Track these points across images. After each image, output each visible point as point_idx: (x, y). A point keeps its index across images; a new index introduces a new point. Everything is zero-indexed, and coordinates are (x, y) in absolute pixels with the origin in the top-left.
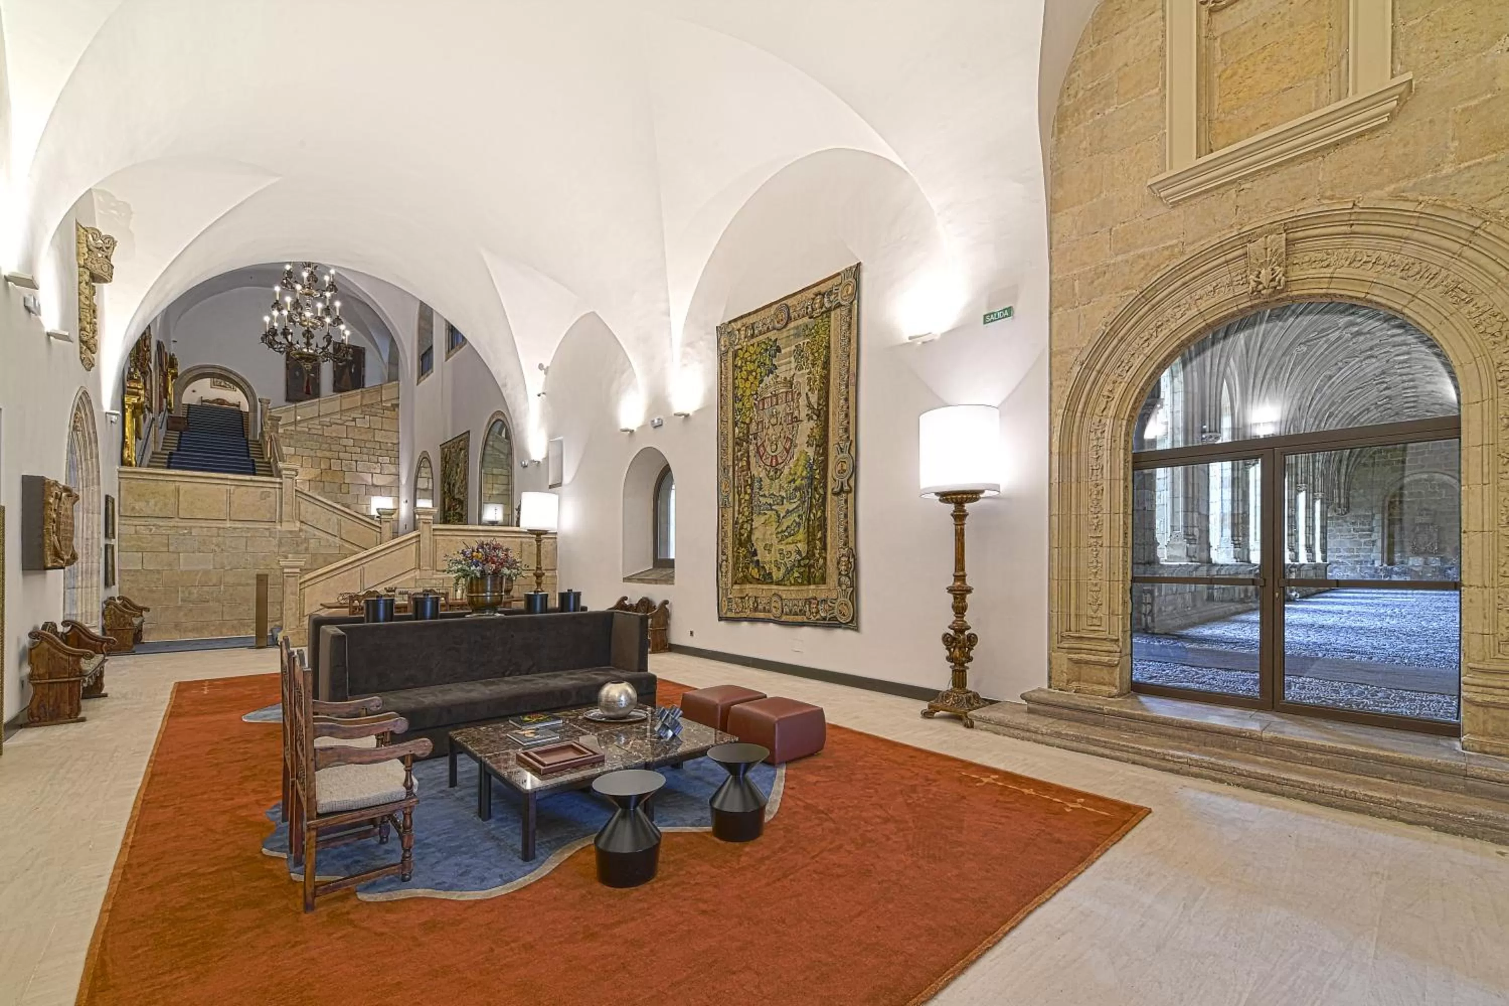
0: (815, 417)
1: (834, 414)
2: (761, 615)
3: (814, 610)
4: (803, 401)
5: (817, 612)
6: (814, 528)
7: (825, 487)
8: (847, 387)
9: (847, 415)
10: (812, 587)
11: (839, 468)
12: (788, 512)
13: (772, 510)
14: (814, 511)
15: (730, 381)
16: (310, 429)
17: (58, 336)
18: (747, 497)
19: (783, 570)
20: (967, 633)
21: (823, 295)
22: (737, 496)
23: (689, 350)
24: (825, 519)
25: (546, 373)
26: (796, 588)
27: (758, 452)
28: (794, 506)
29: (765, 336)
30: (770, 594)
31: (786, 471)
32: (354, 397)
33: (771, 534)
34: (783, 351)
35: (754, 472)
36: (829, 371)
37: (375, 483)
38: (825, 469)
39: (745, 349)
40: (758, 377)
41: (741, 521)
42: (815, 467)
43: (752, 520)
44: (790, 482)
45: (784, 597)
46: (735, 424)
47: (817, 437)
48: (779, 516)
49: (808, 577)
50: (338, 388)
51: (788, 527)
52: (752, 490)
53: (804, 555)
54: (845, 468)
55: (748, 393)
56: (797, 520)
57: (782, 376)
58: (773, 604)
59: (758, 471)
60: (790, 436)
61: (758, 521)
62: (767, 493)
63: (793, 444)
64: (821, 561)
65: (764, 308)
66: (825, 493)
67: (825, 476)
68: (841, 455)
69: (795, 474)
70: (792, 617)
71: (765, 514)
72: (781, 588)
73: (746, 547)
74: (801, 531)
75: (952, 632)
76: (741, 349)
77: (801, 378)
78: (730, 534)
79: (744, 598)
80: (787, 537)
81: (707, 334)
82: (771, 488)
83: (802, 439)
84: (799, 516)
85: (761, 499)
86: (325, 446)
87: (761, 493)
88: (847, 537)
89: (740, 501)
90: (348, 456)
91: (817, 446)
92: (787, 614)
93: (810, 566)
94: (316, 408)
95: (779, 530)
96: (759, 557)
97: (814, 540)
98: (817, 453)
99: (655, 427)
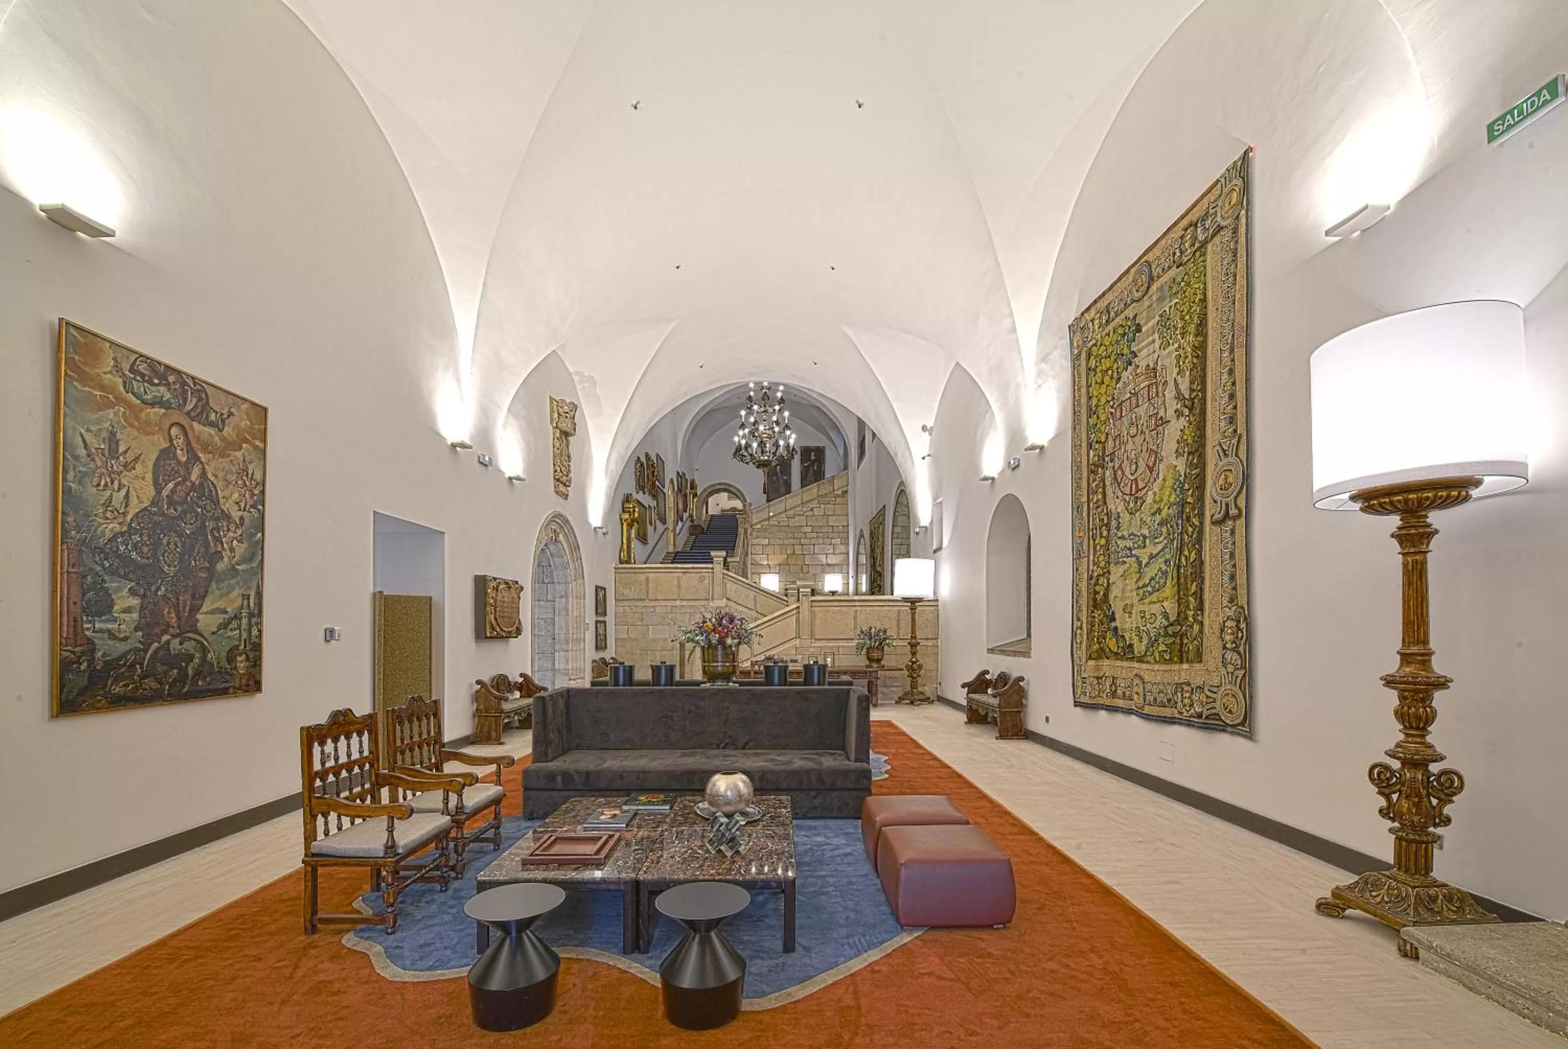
0: (1186, 412)
1: (1214, 399)
2: (1120, 703)
3: (1187, 701)
4: (1170, 393)
5: (1191, 705)
6: (1186, 578)
7: (1201, 515)
8: (1232, 351)
9: (1232, 397)
10: (1185, 666)
11: (1221, 482)
12: (1152, 557)
13: (1132, 556)
14: (1186, 553)
15: (1084, 390)
16: (779, 522)
17: (518, 479)
18: (1103, 542)
19: (1145, 642)
20: (1434, 768)
21: (1196, 225)
22: (1091, 541)
23: (1043, 366)
24: (1202, 563)
25: (930, 435)
26: (1165, 667)
27: (1115, 478)
28: (1160, 547)
29: (1123, 316)
30: (1131, 675)
31: (1149, 500)
32: (813, 489)
33: (1132, 591)
34: (1144, 329)
35: (1112, 507)
36: (1206, 337)
37: (829, 562)
38: (1200, 487)
39: (1099, 344)
40: (1115, 375)
41: (1095, 574)
42: (1186, 486)
43: (1109, 572)
44: (1154, 514)
45: (1147, 679)
46: (1090, 446)
47: (1190, 441)
48: (1140, 564)
49: (1180, 650)
50: (804, 483)
51: (1152, 579)
52: (1109, 531)
53: (1172, 619)
54: (1230, 480)
55: (1103, 400)
56: (1164, 568)
57: (1143, 364)
58: (1135, 689)
59: (1116, 505)
60: (1154, 448)
61: (1116, 573)
62: (1125, 533)
63: (1158, 459)
64: (1196, 628)
65: (1120, 279)
66: (1202, 523)
67: (1201, 499)
68: (1225, 461)
69: (1162, 500)
70: (1158, 709)
71: (1125, 562)
72: (1144, 666)
73: (1102, 610)
74: (1168, 582)
75: (1396, 765)
76: (1095, 345)
77: (1168, 358)
78: (1085, 593)
79: (1101, 678)
80: (1151, 594)
81: (1060, 339)
82: (1130, 525)
83: (1169, 447)
84: (1166, 562)
85: (1119, 542)
86: (790, 535)
87: (1120, 534)
88: (1235, 589)
89: (1095, 548)
90: (807, 541)
91: (1189, 454)
92: (1150, 704)
93: (1182, 636)
94: (783, 504)
95: (1140, 584)
96: (1117, 624)
97: (1186, 595)
98: (1190, 465)
99: (1013, 469)
